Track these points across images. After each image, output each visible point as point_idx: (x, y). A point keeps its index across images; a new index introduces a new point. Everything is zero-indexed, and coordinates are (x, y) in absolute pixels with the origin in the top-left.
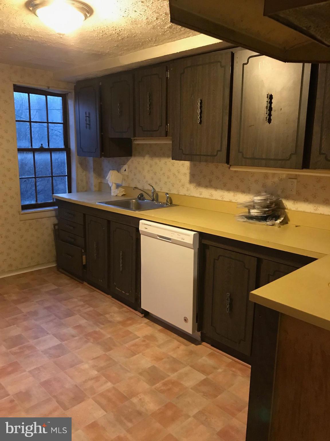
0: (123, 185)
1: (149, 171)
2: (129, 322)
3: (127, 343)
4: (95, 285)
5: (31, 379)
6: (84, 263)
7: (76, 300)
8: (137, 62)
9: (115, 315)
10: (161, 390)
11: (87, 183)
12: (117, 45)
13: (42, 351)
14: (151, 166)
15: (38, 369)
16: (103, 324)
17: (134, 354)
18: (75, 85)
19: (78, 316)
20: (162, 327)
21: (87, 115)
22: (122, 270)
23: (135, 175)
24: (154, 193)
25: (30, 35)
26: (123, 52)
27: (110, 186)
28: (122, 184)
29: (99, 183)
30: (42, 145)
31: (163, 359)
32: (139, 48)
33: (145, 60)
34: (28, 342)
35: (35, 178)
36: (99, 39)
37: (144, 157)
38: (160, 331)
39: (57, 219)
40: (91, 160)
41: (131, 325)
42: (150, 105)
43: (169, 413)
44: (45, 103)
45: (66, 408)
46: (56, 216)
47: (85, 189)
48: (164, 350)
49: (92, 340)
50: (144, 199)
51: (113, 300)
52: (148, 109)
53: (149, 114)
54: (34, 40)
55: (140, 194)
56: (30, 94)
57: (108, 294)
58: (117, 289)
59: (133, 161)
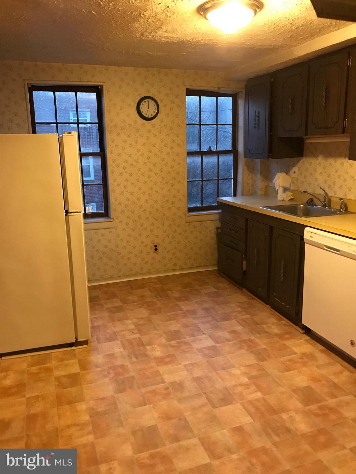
0: (291, 189)
1: (321, 173)
2: (287, 336)
3: (283, 356)
4: (254, 293)
5: (185, 372)
6: (244, 269)
7: (234, 305)
8: (314, 52)
9: (273, 327)
10: (315, 413)
11: (253, 186)
12: (291, 36)
13: (197, 349)
14: (324, 168)
15: (191, 364)
16: (259, 334)
17: (288, 369)
18: (246, 83)
19: (234, 321)
20: (324, 347)
21: (257, 114)
22: (283, 281)
23: (305, 177)
24: (325, 198)
25: (202, 39)
26: (298, 42)
27: (277, 189)
28: (290, 187)
29: (266, 186)
30: (210, 147)
31: (321, 381)
32: (316, 36)
33: (322, 48)
34: (186, 338)
35: (202, 181)
36: (271, 33)
37: (316, 157)
38: (321, 351)
39: (221, 223)
40: (258, 161)
41: (289, 339)
42: (325, 99)
43: (322, 439)
44: (216, 105)
45: (214, 407)
46: (219, 220)
47: (251, 193)
48: (324, 372)
49: (246, 347)
50: (314, 205)
51: (272, 311)
52: (324, 104)
53: (324, 110)
54: (205, 43)
55: (310, 199)
56: (201, 97)
57: (267, 304)
58: (277, 299)
59: (304, 162)
